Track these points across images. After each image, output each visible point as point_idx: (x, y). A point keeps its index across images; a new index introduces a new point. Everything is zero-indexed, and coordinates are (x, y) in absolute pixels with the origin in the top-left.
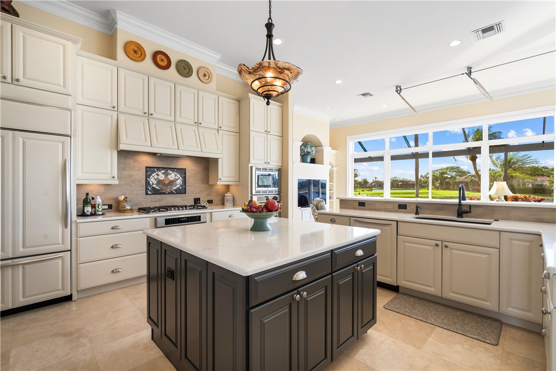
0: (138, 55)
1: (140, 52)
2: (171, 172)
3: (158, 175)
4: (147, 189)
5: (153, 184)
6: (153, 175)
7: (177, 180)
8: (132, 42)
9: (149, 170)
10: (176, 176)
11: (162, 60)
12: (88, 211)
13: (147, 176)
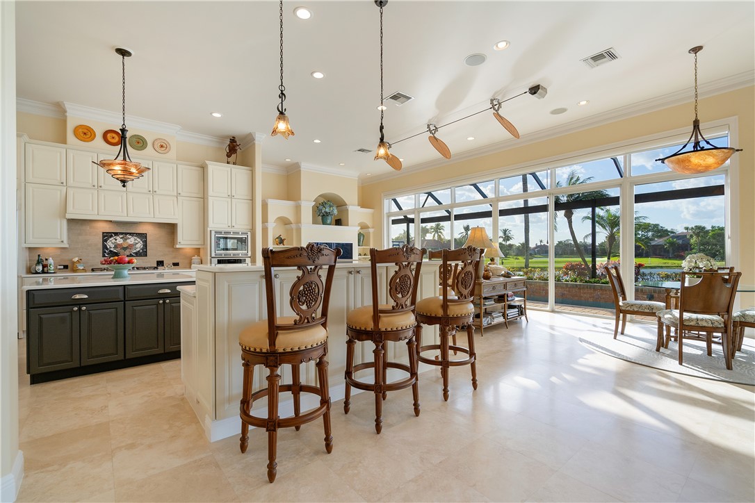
0: (88, 136)
1: (89, 134)
2: (130, 237)
3: (116, 240)
4: (104, 252)
5: (111, 248)
6: (110, 239)
7: (137, 243)
8: (81, 126)
9: (106, 236)
10: (135, 240)
11: (113, 138)
12: (39, 269)
13: (105, 241)
